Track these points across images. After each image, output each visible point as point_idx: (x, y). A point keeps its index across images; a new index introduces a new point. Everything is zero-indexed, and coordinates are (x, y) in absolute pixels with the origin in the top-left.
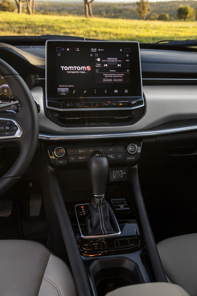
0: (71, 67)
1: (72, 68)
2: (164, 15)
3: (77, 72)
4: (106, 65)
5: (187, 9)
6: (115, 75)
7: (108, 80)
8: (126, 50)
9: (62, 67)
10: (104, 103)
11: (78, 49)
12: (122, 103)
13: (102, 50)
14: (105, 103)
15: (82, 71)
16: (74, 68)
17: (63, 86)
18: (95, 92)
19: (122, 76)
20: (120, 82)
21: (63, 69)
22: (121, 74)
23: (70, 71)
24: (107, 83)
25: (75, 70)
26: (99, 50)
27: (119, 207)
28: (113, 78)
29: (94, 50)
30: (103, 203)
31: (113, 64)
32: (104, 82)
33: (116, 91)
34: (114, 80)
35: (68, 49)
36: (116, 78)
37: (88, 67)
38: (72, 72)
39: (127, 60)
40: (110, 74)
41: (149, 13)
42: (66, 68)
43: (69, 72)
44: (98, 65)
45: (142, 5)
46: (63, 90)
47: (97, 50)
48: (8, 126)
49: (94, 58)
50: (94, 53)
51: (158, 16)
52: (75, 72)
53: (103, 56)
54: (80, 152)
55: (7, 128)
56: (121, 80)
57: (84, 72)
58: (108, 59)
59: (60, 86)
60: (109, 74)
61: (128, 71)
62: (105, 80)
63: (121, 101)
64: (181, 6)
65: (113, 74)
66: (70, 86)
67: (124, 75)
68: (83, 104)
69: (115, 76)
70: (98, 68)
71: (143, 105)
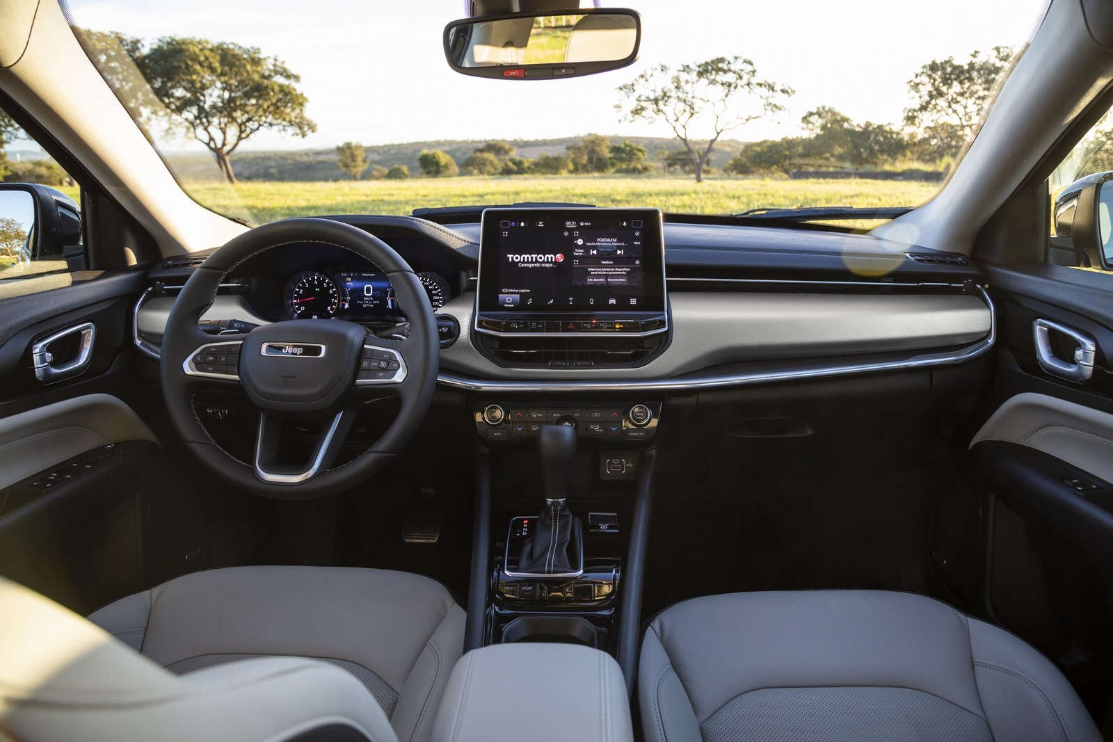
0: (526, 256)
1: (528, 258)
2: (398, 169)
3: (538, 265)
4: (595, 252)
5: (436, 156)
6: (611, 271)
7: (597, 280)
8: (635, 224)
9: (510, 256)
10: (584, 323)
11: (541, 223)
12: (620, 323)
13: (587, 224)
14: (587, 323)
15: (548, 262)
16: (532, 258)
17: (510, 291)
18: (571, 303)
19: (625, 273)
20: (619, 283)
21: (510, 260)
22: (623, 268)
23: (524, 262)
24: (594, 286)
25: (534, 260)
26: (582, 224)
27: (599, 528)
28: (606, 276)
29: (569, 224)
30: (562, 517)
31: (608, 250)
32: (588, 283)
33: (612, 301)
34: (609, 280)
35: (522, 224)
36: (613, 276)
37: (558, 255)
38: (527, 265)
39: (636, 243)
40: (601, 268)
41: (365, 166)
42: (517, 258)
43: (523, 265)
44: (579, 252)
45: (348, 152)
46: (509, 297)
47: (578, 224)
48: (384, 360)
49: (572, 238)
50: (570, 230)
51: (386, 171)
52: (533, 265)
53: (589, 235)
54: (535, 416)
55: (383, 364)
56: (622, 280)
57: (551, 265)
58: (598, 240)
59: (503, 290)
60: (599, 268)
61: (637, 262)
62: (591, 280)
63: (620, 321)
64: (425, 151)
65: (607, 268)
66: (523, 291)
67: (629, 270)
68: (542, 324)
69: (612, 273)
70: (577, 257)
71: (666, 329)
